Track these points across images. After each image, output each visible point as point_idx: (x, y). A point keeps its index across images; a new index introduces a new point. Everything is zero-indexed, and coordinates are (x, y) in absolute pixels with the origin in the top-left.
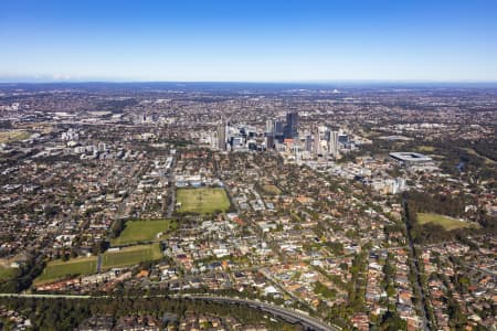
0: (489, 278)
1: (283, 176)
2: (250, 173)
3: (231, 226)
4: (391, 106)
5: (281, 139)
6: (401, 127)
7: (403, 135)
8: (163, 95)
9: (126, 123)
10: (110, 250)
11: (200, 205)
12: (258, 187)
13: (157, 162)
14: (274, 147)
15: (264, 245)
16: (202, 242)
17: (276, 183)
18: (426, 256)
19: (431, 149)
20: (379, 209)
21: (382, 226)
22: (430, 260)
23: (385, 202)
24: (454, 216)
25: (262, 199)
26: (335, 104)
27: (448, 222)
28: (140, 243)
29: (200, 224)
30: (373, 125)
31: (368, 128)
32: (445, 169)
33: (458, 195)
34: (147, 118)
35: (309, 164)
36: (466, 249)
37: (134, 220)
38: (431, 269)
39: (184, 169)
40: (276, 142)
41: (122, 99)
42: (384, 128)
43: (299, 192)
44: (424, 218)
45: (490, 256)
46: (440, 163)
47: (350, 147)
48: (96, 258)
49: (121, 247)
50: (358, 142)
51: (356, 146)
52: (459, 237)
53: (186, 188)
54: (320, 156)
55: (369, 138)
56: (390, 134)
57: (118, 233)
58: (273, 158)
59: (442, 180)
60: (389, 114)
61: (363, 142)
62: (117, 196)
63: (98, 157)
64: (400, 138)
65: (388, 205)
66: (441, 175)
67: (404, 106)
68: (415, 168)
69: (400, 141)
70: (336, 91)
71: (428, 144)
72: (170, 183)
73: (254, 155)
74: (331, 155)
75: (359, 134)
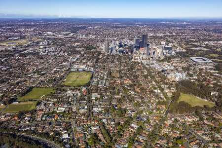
0: (198, 141)
1: (126, 68)
2: (112, 65)
3: (79, 94)
4: (209, 31)
5: (138, 48)
6: (206, 43)
7: (204, 47)
8: (100, 25)
9: (74, 38)
10: (14, 103)
11: (75, 81)
12: (110, 74)
13: (71, 58)
14: (132, 52)
16: (58, 102)
17: (120, 72)
18: (169, 122)
19: (216, 56)
20: (162, 90)
21: (157, 101)
22: (170, 126)
23: (167, 86)
24: (202, 98)
25: (106, 80)
26: (179, 30)
27: (196, 101)
28: (31, 100)
29: (66, 91)
30: (192, 41)
31: (187, 43)
32: (217, 68)
33: (213, 84)
34: (84, 36)
35: (143, 61)
36: (197, 119)
37: (38, 87)
39: (81, 62)
40: (135, 49)
41: (80, 26)
42: (196, 43)
43: (128, 77)
44: (185, 98)
45: (208, 125)
46: (216, 64)
47: (171, 53)
48: (5, 106)
49: (19, 102)
50: (178, 50)
51: (176, 53)
52: (196, 111)
53: (75, 72)
54: (152, 57)
55: (185, 49)
56: (198, 46)
57: (24, 94)
58: (128, 57)
59: (211, 74)
60: (205, 35)
61: (180, 51)
62: (38, 74)
63: (47, 54)
64: (202, 49)
65: (169, 88)
66: (212, 71)
67: (215, 32)
68: (199, 66)
69: (201, 50)
70: (185, 23)
71: (216, 53)
72: (69, 69)
73: (120, 56)
74: (159, 57)
75: (181, 46)
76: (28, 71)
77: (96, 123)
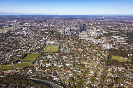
0: (127, 79)
1: (77, 43)
2: (68, 41)
3: (55, 57)
4: (118, 22)
5: (81, 31)
6: (118, 28)
7: (118, 31)
8: (55, 18)
9: (41, 26)
10: (19, 63)
11: (50, 50)
12: (69, 46)
13: (44, 37)
14: (78, 34)
15: (62, 64)
16: (45, 62)
17: (74, 44)
18: (110, 70)
19: (125, 35)
20: (101, 54)
21: (100, 59)
22: (110, 72)
23: (104, 52)
24: (124, 57)
25: (68, 49)
26: (101, 21)
27: (121, 59)
28: (28, 61)
29: (47, 56)
30: (110, 28)
31: (108, 29)
32: (127, 42)
33: (128, 50)
34: (47, 25)
35: (86, 39)
36: (124, 68)
37: (30, 54)
38: (109, 75)
39: (50, 39)
40: (79, 32)
41: (43, 19)
42: (113, 29)
43: (80, 47)
44: (114, 57)
45: (131, 71)
46: (126, 40)
47: (100, 34)
48: (14, 65)
49: (22, 62)
50: (103, 33)
51: (103, 34)
52: (123, 64)
53: (49, 45)
54: (91, 37)
55: (107, 32)
56: (114, 30)
57: (23, 58)
58: (77, 37)
59: (125, 45)
60: (116, 24)
61: (105, 33)
62: (28, 47)
63: (29, 35)
64: (117, 32)
65: (105, 52)
66: (125, 44)
67: (122, 22)
68: (118, 41)
69: (116, 33)
70: (103, 17)
71: (125, 34)
72: (45, 43)
73: (72, 36)
74: (94, 36)
75: (105, 30)
76: (20, 45)
77: (70, 72)
